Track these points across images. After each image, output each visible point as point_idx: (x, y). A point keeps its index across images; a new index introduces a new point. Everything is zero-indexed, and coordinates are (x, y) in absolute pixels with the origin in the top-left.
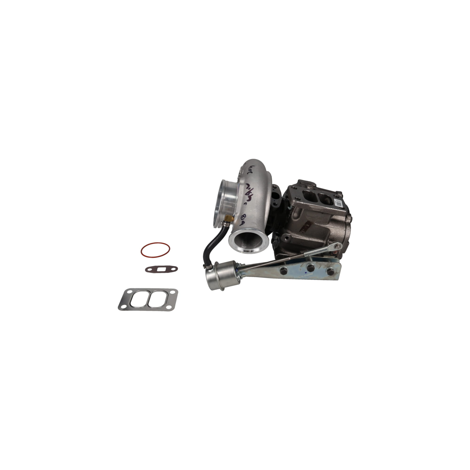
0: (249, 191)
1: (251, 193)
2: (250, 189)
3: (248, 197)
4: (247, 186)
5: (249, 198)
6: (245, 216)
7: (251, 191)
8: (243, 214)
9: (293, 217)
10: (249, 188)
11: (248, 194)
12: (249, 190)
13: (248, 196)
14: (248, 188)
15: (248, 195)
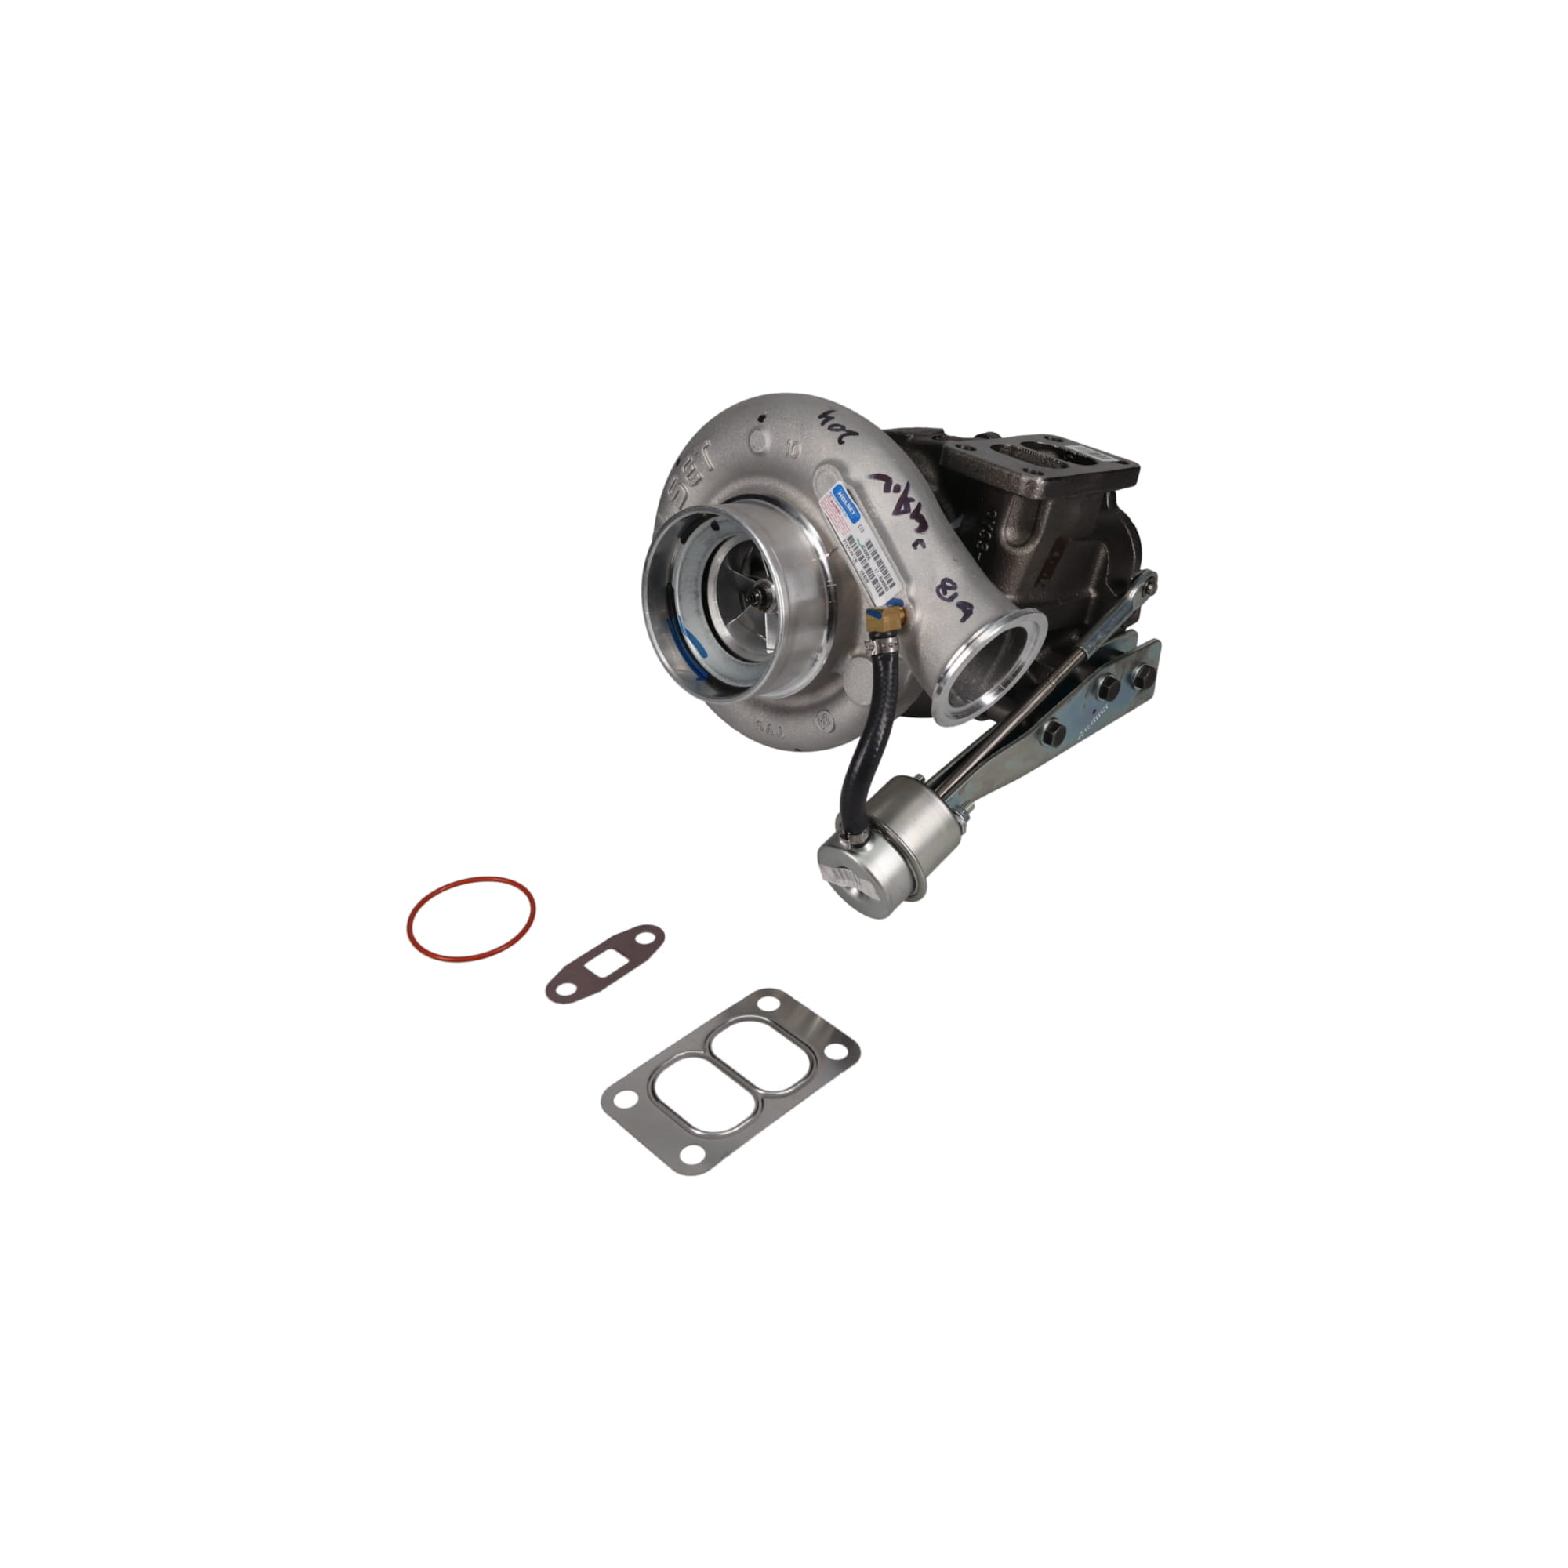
0: (902, 497)
1: (913, 500)
2: (902, 490)
3: (912, 517)
4: (882, 483)
5: (917, 521)
6: (948, 584)
7: (909, 496)
8: (939, 583)
9: (1009, 543)
10: (895, 487)
11: (903, 509)
12: (899, 495)
13: (908, 516)
14: (892, 488)
15: (905, 512)
